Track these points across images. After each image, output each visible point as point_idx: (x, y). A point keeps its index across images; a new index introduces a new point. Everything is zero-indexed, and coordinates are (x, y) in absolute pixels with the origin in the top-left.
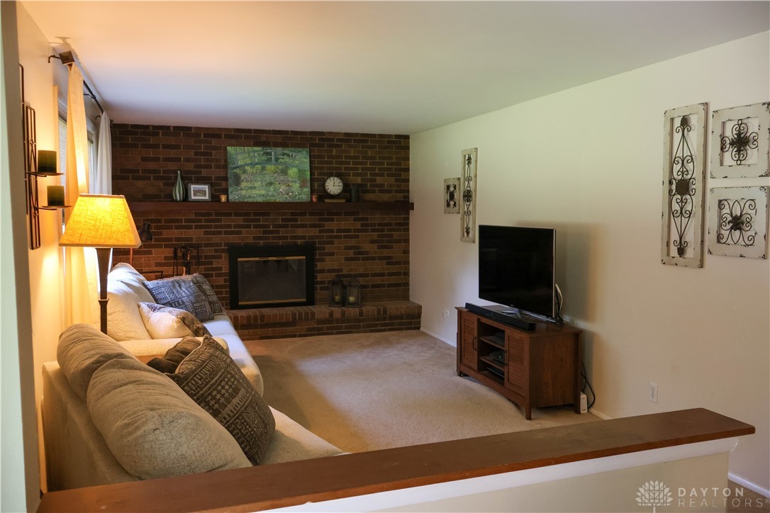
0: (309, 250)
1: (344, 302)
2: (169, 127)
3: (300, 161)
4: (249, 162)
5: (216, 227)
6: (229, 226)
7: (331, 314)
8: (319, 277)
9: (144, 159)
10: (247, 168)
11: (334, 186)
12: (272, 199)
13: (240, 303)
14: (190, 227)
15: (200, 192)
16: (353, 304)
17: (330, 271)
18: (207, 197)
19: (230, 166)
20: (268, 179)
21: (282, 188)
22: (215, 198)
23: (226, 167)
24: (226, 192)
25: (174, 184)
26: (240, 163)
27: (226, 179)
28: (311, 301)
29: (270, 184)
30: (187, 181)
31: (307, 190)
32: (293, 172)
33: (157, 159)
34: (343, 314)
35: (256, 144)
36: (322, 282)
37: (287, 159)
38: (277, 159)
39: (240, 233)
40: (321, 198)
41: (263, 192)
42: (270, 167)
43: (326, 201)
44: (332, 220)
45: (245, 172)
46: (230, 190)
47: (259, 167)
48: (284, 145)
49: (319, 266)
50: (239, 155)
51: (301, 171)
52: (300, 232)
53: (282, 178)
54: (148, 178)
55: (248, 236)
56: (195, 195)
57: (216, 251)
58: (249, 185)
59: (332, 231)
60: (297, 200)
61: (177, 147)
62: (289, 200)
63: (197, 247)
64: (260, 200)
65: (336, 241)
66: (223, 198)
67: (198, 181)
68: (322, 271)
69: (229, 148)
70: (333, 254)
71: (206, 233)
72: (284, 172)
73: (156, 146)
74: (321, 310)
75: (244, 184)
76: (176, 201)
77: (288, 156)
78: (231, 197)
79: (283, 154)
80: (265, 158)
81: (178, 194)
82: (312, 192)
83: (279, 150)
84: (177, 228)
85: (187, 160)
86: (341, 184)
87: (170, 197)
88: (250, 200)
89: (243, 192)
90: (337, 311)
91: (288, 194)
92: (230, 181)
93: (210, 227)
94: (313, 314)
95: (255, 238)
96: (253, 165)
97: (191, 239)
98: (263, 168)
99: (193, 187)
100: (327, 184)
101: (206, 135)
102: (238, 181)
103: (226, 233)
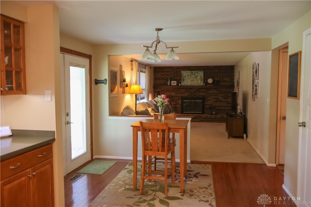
0: (203, 99)
1: (212, 114)
2: (167, 67)
3: (201, 74)
4: (187, 75)
5: (178, 92)
6: (181, 92)
7: (207, 116)
8: (206, 106)
9: (161, 75)
10: (186, 76)
11: (210, 81)
12: (193, 85)
13: (184, 112)
14: (172, 92)
15: (174, 83)
16: (214, 114)
17: (209, 105)
18: (176, 84)
19: (182, 76)
20: (192, 79)
21: (196, 82)
22: (178, 84)
23: (181, 76)
24: (181, 83)
25: (168, 81)
26: (185, 75)
27: (181, 79)
28: (203, 113)
29: (192, 81)
30: (171, 80)
31: (203, 82)
32: (199, 77)
33: (164, 75)
34: (210, 117)
35: (189, 70)
36: (207, 108)
37: (197, 74)
38: (194, 74)
39: (184, 94)
40: (206, 85)
41: (190, 83)
42: (193, 76)
43: (208, 85)
44: (210, 90)
45: (186, 77)
46: (182, 82)
47: (189, 76)
48: (196, 70)
49: (206, 103)
50: (184, 73)
51: (201, 77)
52: (201, 94)
53: (196, 79)
54: (162, 80)
55: (186, 95)
56: (173, 84)
57: (178, 98)
58: (186, 81)
59: (210, 93)
60: (200, 85)
61: (169, 72)
62: (197, 85)
63: (173, 97)
64: (189, 85)
65: (211, 96)
66: (180, 84)
67: (174, 80)
68: (207, 105)
69: (182, 72)
70: (210, 100)
71: (176, 94)
72: (196, 77)
73: (164, 72)
74: (204, 116)
75: (185, 81)
76: (168, 85)
77: (198, 73)
78: (182, 84)
79: (196, 73)
80: (191, 74)
81: (169, 84)
82: (204, 83)
83: (195, 71)
84: (169, 92)
85: (171, 75)
86: (212, 80)
87: (167, 84)
88: (187, 85)
89: (185, 83)
90: (209, 116)
91: (197, 83)
92: (182, 80)
93: (177, 92)
94: (202, 116)
95: (188, 95)
96: (188, 76)
97: (172, 95)
98: (191, 77)
99: (172, 82)
100: (208, 80)
101: (177, 68)
102: (184, 80)
103: (181, 94)
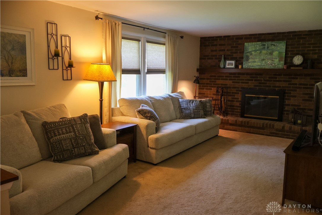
0: (282, 93)
1: (295, 123)
2: (222, 36)
3: (281, 47)
4: (254, 49)
5: (238, 80)
6: (243, 80)
7: (283, 127)
8: (286, 108)
9: (212, 51)
10: (253, 52)
11: (298, 60)
12: (264, 67)
13: (245, 115)
14: (227, 80)
15: (230, 64)
17: (292, 105)
18: (233, 66)
19: (245, 52)
20: (262, 57)
21: (269, 62)
22: (236, 67)
23: (243, 52)
24: (242, 64)
25: (220, 61)
26: (250, 50)
27: (243, 58)
28: (280, 119)
29: (263, 60)
30: (226, 59)
31: (283, 62)
32: (276, 53)
33: (216, 51)
34: (290, 128)
35: (258, 41)
36: (287, 111)
37: (273, 47)
38: (268, 47)
39: (248, 83)
40: (288, 67)
41: (259, 64)
42: (264, 52)
43: (292, 68)
44: (297, 78)
45: (251, 54)
46: (244, 63)
47: (258, 52)
48: (273, 40)
49: (287, 102)
50: (250, 47)
51: (280, 53)
52: (278, 84)
53: (269, 57)
54: (212, 59)
55: (251, 84)
56: (228, 65)
57: (237, 91)
58: (253, 60)
59: (296, 84)
60: (276, 67)
61: (224, 45)
62: (272, 67)
63: (227, 88)
64: (257, 67)
65: (298, 90)
66: (240, 67)
67: (232, 59)
68: (288, 105)
69: (246, 44)
70: (295, 96)
71: (233, 82)
72: (271, 54)
73: (216, 45)
74: (278, 125)
75: (250, 60)
76: (221, 68)
77: (274, 45)
78: (244, 66)
79: (272, 45)
80: (262, 47)
81: (222, 66)
82: (285, 64)
83: (270, 43)
84: (222, 79)
85: (228, 50)
86: (302, 59)
87: (219, 66)
88: (253, 68)
89: (250, 64)
90: (287, 126)
91: (272, 65)
92: (244, 59)
93: (235, 80)
94: (273, 126)
95: (255, 86)
96: (255, 51)
97: (227, 85)
98: (261, 52)
99: (228, 62)
100: (294, 59)
101: (237, 39)
102: (248, 59)
103: (242, 83)
